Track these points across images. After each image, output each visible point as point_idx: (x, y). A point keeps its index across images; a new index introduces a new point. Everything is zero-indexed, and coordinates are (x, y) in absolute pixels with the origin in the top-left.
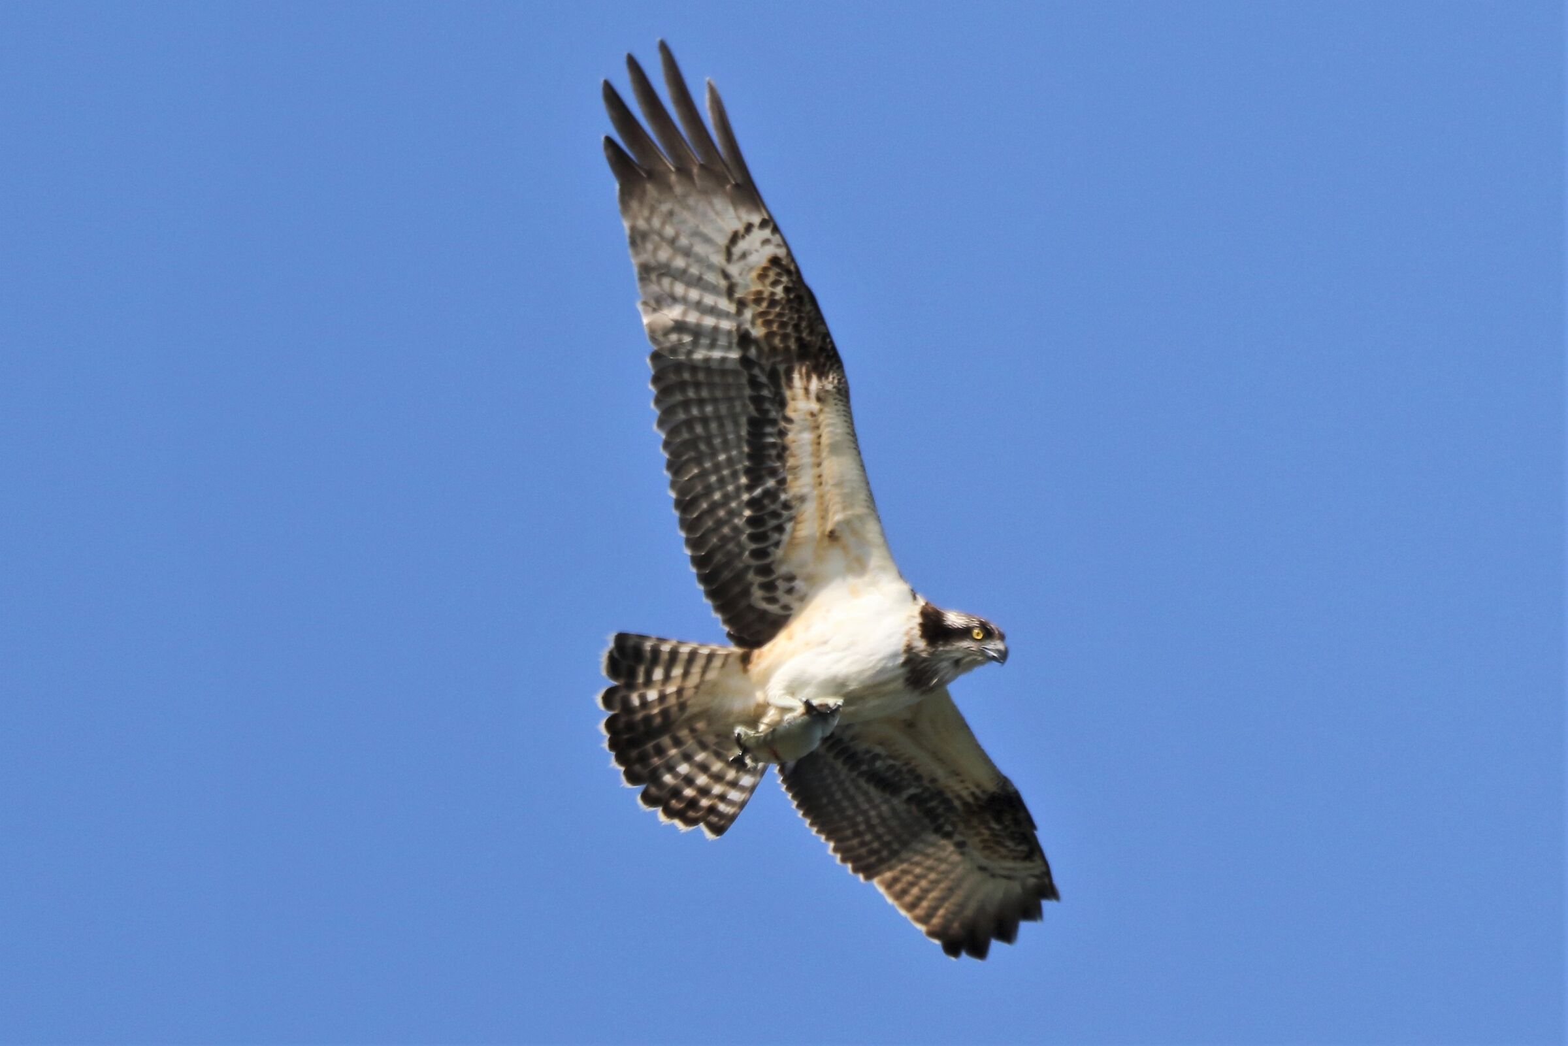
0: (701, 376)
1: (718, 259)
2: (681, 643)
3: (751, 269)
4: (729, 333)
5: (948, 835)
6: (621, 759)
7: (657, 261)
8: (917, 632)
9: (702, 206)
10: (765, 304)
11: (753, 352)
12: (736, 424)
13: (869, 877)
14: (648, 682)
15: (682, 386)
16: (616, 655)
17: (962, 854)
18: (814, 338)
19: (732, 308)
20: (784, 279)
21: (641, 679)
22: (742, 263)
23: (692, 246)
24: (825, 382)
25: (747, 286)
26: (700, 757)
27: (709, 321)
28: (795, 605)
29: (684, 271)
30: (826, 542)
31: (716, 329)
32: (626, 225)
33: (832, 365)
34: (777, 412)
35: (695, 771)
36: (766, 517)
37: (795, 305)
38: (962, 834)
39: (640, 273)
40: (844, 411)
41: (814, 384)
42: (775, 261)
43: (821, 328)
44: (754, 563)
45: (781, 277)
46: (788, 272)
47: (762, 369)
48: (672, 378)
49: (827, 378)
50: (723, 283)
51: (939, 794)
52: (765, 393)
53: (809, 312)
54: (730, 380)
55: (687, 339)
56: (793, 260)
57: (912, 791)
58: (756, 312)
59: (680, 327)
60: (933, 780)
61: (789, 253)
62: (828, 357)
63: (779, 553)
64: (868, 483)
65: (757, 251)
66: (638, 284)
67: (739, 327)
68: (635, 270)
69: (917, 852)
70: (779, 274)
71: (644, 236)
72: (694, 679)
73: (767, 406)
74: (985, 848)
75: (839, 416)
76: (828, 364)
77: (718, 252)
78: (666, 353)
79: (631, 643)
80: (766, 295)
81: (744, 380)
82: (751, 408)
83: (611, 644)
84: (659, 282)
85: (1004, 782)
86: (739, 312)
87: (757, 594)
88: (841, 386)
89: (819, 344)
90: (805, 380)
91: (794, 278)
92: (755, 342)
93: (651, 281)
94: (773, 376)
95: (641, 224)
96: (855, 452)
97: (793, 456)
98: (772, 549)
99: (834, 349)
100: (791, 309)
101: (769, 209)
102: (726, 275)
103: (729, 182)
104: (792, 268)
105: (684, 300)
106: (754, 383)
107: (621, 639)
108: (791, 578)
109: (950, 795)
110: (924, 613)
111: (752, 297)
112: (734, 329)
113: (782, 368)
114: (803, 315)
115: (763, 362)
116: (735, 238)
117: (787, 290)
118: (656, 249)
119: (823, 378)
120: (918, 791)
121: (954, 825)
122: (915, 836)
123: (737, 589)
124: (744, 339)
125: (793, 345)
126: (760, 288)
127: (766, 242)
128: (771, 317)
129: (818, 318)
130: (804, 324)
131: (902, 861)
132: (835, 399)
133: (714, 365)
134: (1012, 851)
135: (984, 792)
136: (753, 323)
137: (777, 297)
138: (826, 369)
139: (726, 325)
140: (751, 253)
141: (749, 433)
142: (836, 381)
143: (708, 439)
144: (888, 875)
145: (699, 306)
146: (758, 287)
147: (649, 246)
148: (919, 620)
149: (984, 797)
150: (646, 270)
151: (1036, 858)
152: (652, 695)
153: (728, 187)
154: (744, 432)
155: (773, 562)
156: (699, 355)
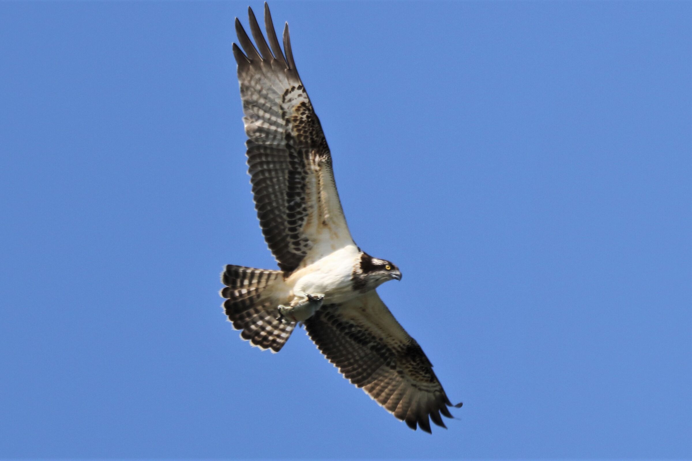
0: (268, 151)
1: (279, 101)
2: (256, 269)
3: (293, 106)
4: (282, 133)
5: (394, 368)
6: (231, 318)
7: (252, 100)
8: (359, 266)
9: (273, 77)
10: (298, 122)
11: (291, 142)
12: (283, 172)
13: (360, 386)
14: (242, 286)
15: (260, 155)
16: (227, 275)
17: (402, 377)
18: (318, 139)
19: (284, 123)
20: (307, 112)
21: (239, 284)
22: (289, 104)
23: (268, 94)
24: (322, 158)
25: (291, 114)
26: (267, 318)
27: (273, 128)
28: (308, 252)
29: (264, 105)
30: (322, 226)
31: (276, 131)
32: (240, 83)
33: (325, 151)
34: (302, 169)
35: (265, 324)
36: (295, 214)
37: (311, 124)
38: (400, 367)
39: (244, 104)
40: (330, 171)
41: (317, 159)
42: (303, 104)
43: (321, 135)
44: (290, 233)
45: (306, 111)
46: (309, 110)
47: (295, 150)
48: (256, 152)
49: (323, 156)
50: (280, 112)
51: (385, 346)
52: (296, 160)
53: (317, 127)
54: (281, 154)
55: (263, 135)
56: (311, 105)
57: (372, 344)
58: (294, 125)
59: (260, 130)
60: (381, 339)
61: (310, 101)
62: (324, 148)
63: (301, 229)
64: (340, 202)
65: (296, 99)
66: (243, 110)
67: (286, 131)
68: (242, 103)
69: (380, 375)
70: (304, 110)
71: (248, 88)
72: (263, 284)
73: (297, 166)
74: (412, 375)
75: (327, 173)
76: (324, 150)
77: (279, 98)
78: (253, 140)
79: (233, 269)
80: (299, 118)
81: (287, 154)
82: (290, 167)
83: (225, 270)
84: (253, 109)
85: (412, 341)
86: (287, 125)
87: (292, 247)
88: (328, 161)
89: (320, 142)
90: (313, 156)
91: (311, 112)
92: (292, 138)
93: (249, 109)
94: (300, 153)
95: (246, 83)
96: (334, 188)
97: (308, 189)
98: (298, 228)
99: (326, 144)
100: (309, 125)
101: (302, 81)
102: (282, 108)
103: (286, 68)
104: (310, 108)
105: (263, 118)
106: (291, 156)
107: (229, 267)
108: (306, 240)
109: (390, 347)
110: (362, 258)
111: (293, 119)
112: (284, 131)
113: (304, 150)
114: (314, 128)
115: (296, 147)
116: (287, 92)
117: (308, 117)
118: (252, 94)
119: (321, 156)
120: (375, 344)
121: (395, 362)
122: (378, 367)
123: (283, 244)
124: (288, 136)
125: (309, 141)
126: (296, 115)
127: (300, 95)
128: (300, 128)
129: (320, 131)
130: (314, 133)
131: (375, 379)
132: (326, 166)
133: (274, 147)
134: (424, 377)
135: (404, 345)
136: (292, 130)
137: (304, 120)
138: (323, 152)
139: (280, 130)
140: (293, 100)
141: (289, 177)
142: (326, 158)
143: (271, 179)
144: (369, 386)
145: (269, 121)
146: (295, 114)
147: (249, 93)
148: (360, 261)
149: (405, 348)
150: (248, 104)
151: (435, 381)
152: (244, 291)
153: (286, 70)
154: (287, 177)
155: (298, 233)
156: (268, 143)
